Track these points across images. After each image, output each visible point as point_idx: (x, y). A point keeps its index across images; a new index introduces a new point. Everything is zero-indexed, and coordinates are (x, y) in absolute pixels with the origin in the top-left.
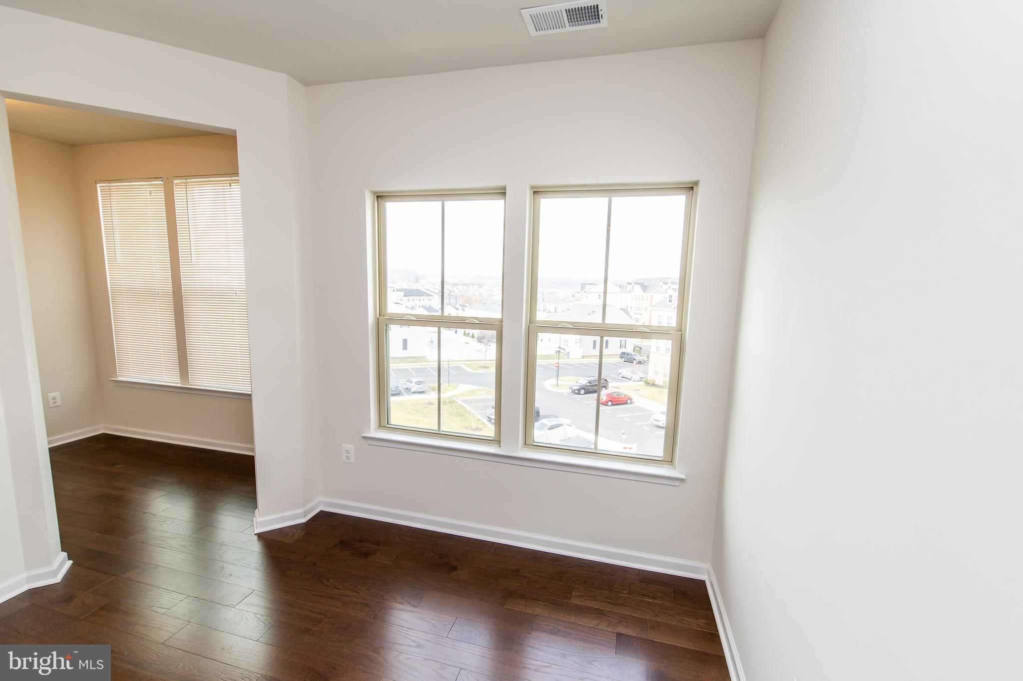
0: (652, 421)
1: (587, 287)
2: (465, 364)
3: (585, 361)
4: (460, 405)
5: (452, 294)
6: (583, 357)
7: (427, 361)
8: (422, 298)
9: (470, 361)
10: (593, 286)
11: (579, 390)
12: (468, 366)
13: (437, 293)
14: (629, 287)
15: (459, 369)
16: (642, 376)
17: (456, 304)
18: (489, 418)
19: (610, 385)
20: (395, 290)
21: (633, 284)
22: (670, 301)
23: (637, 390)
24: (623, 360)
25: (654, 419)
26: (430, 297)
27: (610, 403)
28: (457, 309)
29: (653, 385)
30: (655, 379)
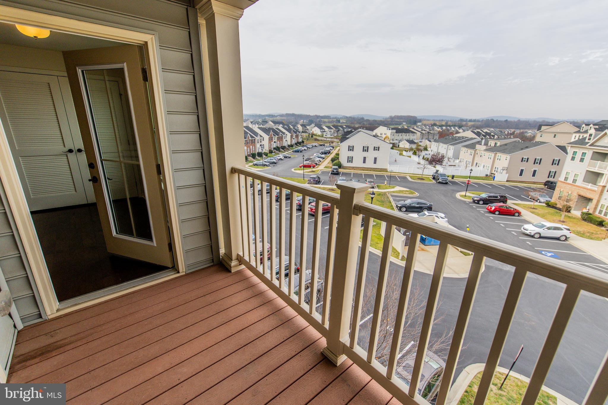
0: (522, 229)
2: (409, 176)
3: (507, 184)
6: (507, 181)
7: (387, 171)
8: (408, 134)
9: (415, 174)
11: (478, 201)
12: (411, 177)
15: (405, 178)
16: (549, 199)
17: (432, 139)
18: (397, 206)
19: (508, 201)
20: (391, 129)
23: (533, 208)
24: (546, 187)
25: (523, 228)
26: (413, 134)
27: (497, 213)
28: (431, 142)
29: (553, 207)
30: (557, 202)
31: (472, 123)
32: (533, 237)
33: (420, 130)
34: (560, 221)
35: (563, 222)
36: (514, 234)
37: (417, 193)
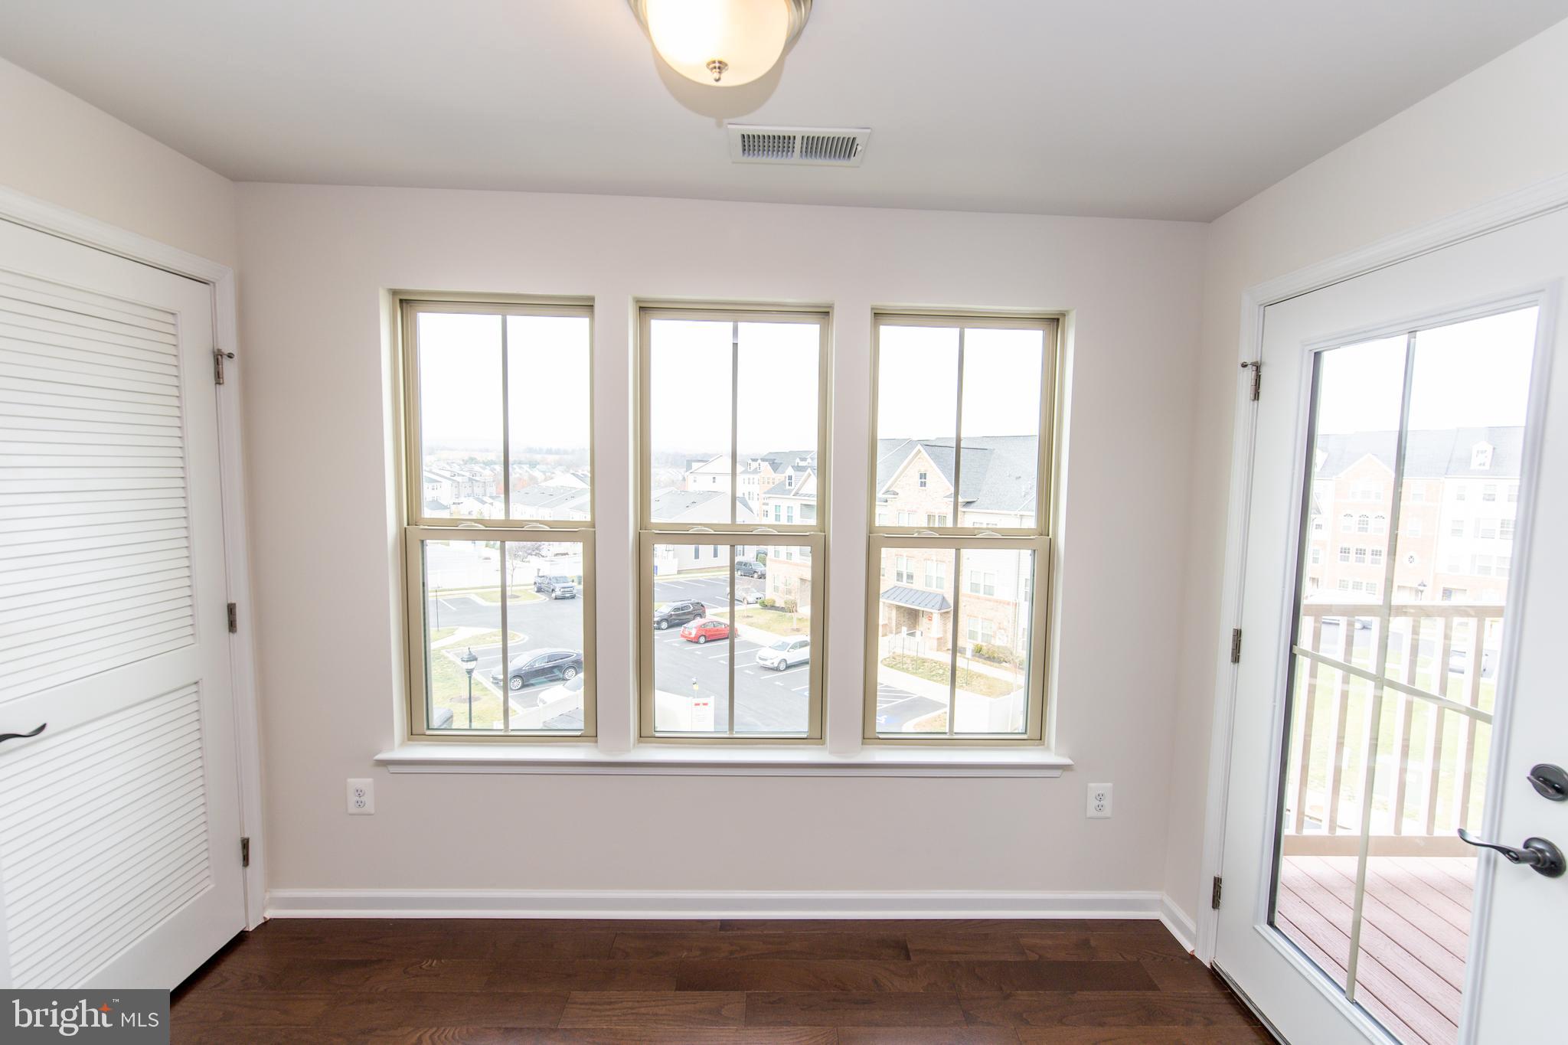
0: (758, 660)
1: (695, 465)
2: (477, 594)
3: (682, 578)
4: (450, 662)
5: (477, 478)
6: (679, 572)
9: (489, 587)
10: (703, 464)
12: (482, 596)
13: (449, 476)
14: (754, 465)
15: (465, 601)
16: (759, 595)
17: (485, 495)
19: (709, 612)
21: (759, 461)
22: (790, 484)
23: (748, 617)
24: (739, 573)
25: (760, 658)
26: (435, 484)
27: (703, 640)
28: (484, 502)
29: (773, 607)
30: (775, 598)
31: (557, 457)
32: (777, 669)
33: (447, 474)
34: (793, 630)
35: (798, 630)
36: (749, 674)
37: (522, 636)
